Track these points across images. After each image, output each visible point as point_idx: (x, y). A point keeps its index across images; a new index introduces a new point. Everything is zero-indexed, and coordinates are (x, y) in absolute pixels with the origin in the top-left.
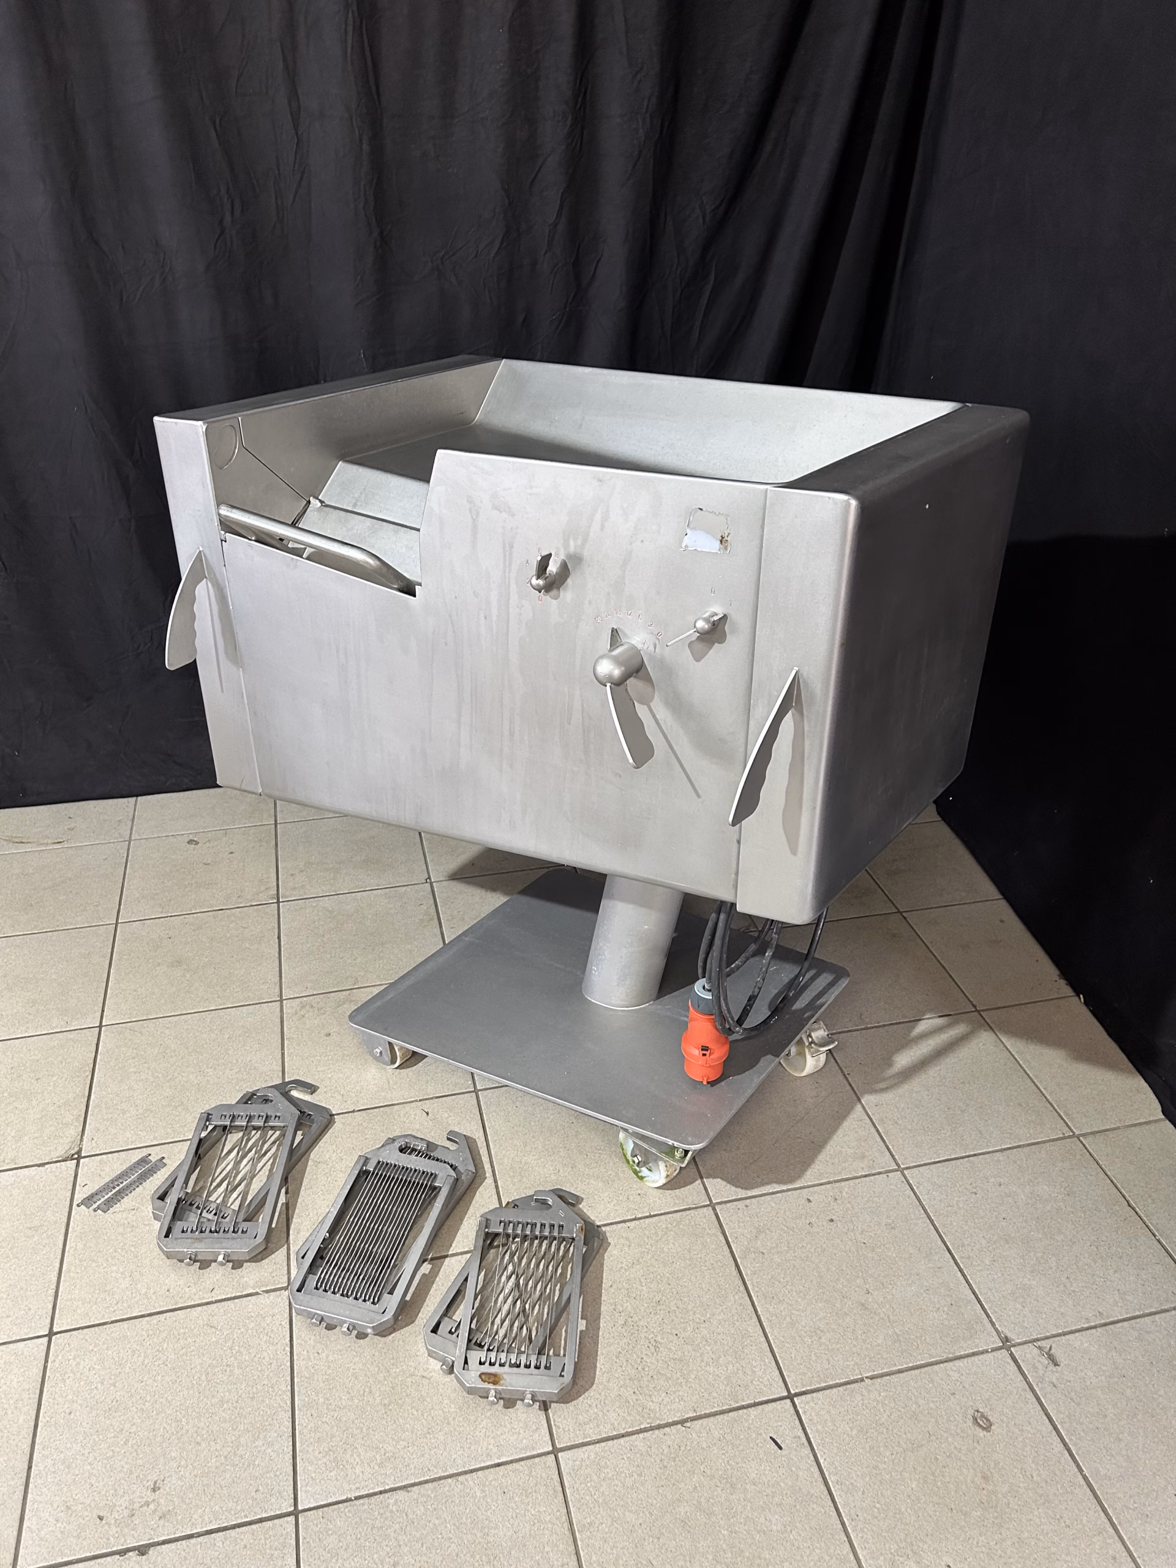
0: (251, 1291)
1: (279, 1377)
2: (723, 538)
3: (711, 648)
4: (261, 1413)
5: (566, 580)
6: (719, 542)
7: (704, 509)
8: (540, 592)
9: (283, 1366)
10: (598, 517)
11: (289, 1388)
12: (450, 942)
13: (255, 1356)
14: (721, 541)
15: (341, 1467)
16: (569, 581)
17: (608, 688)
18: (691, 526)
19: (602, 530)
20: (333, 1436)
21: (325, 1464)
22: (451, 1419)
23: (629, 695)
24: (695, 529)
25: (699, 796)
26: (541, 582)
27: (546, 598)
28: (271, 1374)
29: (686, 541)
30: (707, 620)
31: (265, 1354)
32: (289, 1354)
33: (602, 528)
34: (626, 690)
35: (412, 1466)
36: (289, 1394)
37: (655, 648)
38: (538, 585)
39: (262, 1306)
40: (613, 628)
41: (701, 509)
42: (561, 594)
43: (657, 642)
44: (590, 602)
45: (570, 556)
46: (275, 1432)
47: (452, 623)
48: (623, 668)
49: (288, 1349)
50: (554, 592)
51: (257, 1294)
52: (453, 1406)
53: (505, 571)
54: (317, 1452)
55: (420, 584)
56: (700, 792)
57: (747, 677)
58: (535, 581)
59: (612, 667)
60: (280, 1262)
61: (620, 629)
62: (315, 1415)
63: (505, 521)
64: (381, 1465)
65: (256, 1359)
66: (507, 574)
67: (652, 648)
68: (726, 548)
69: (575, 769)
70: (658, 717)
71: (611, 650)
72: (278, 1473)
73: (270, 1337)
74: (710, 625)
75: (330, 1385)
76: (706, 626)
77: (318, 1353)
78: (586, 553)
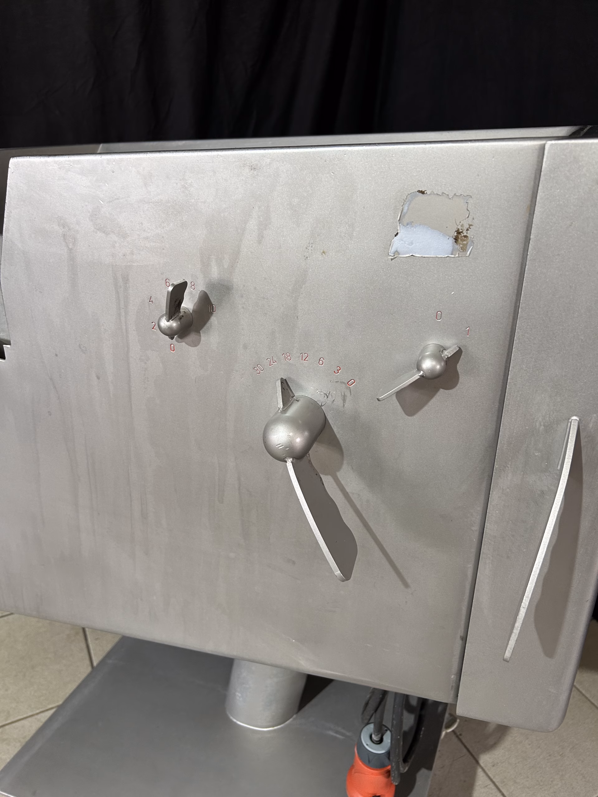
2: (459, 232)
3: (432, 397)
5: (208, 318)
6: (452, 240)
7: (428, 192)
8: (172, 338)
10: (252, 224)
12: (99, 664)
14: (456, 239)
16: (214, 320)
17: (289, 465)
18: (406, 220)
19: (260, 242)
23: (314, 469)
24: (410, 224)
25: (406, 585)
26: (174, 324)
27: (182, 346)
29: (397, 244)
30: (437, 356)
33: (260, 239)
34: (310, 461)
37: (344, 400)
38: (170, 328)
40: (282, 379)
41: (423, 192)
42: (203, 338)
43: (348, 394)
44: (245, 347)
45: (212, 285)
47: (55, 387)
48: (306, 434)
50: (192, 337)
53: (119, 315)
55: (9, 343)
56: (409, 581)
57: (490, 432)
58: (164, 323)
59: (291, 434)
61: (290, 378)
63: (114, 247)
66: (123, 319)
67: (339, 402)
68: (464, 249)
69: (232, 555)
70: (348, 490)
71: (285, 410)
74: (443, 364)
76: (438, 367)
78: (237, 280)
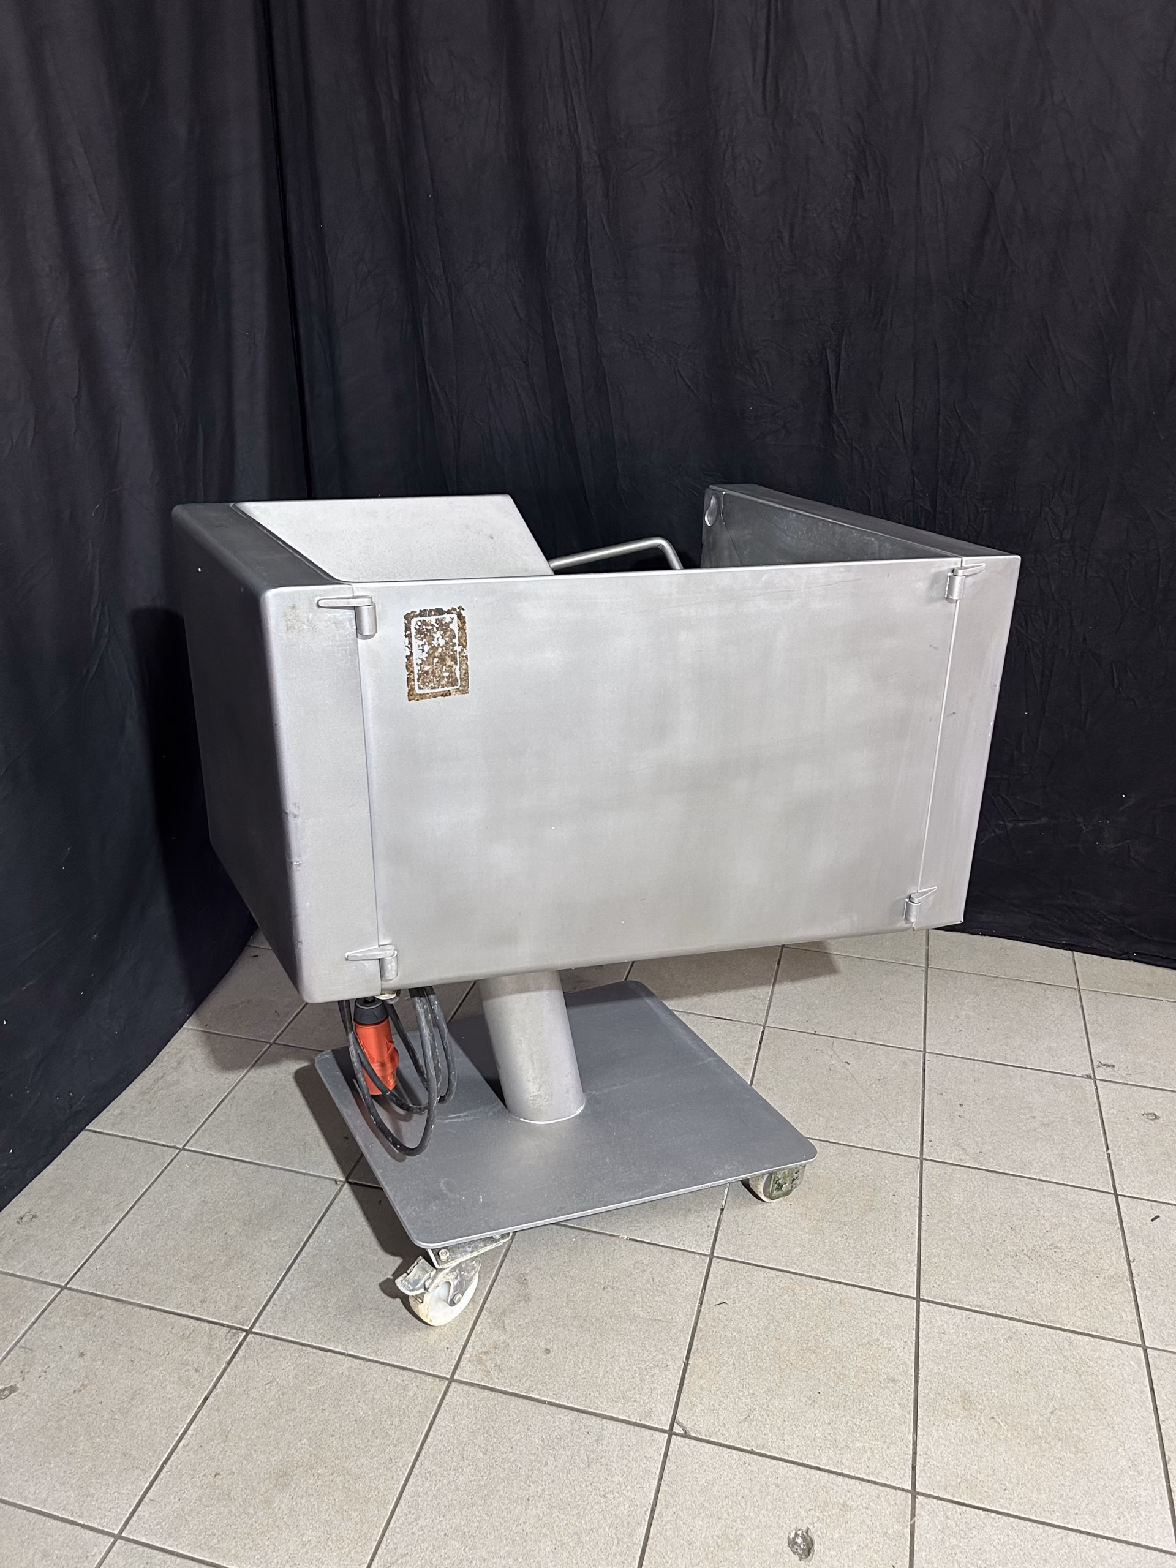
0: (908, 1530)
1: (1025, 1532)
4: (1065, 1557)
9: (1014, 1525)
11: (1040, 1526)
13: (994, 1547)
15: (1137, 1505)
20: (1103, 1503)
21: (1131, 1517)
22: (1101, 1407)
28: (1020, 1538)
31: (994, 1537)
32: (999, 1516)
35: (1145, 1450)
36: (1047, 1528)
39: (931, 1525)
46: (1090, 1551)
49: (993, 1515)
51: (913, 1526)
52: (1088, 1401)
54: (1118, 1521)
60: (877, 1492)
62: (1077, 1511)
64: (1139, 1473)
65: (999, 1547)
72: (1137, 1560)
73: (974, 1527)
75: (1045, 1490)
77: (1005, 1490)
